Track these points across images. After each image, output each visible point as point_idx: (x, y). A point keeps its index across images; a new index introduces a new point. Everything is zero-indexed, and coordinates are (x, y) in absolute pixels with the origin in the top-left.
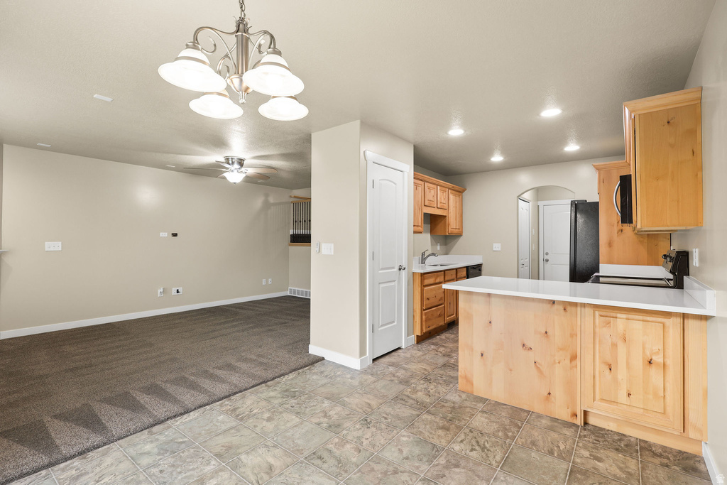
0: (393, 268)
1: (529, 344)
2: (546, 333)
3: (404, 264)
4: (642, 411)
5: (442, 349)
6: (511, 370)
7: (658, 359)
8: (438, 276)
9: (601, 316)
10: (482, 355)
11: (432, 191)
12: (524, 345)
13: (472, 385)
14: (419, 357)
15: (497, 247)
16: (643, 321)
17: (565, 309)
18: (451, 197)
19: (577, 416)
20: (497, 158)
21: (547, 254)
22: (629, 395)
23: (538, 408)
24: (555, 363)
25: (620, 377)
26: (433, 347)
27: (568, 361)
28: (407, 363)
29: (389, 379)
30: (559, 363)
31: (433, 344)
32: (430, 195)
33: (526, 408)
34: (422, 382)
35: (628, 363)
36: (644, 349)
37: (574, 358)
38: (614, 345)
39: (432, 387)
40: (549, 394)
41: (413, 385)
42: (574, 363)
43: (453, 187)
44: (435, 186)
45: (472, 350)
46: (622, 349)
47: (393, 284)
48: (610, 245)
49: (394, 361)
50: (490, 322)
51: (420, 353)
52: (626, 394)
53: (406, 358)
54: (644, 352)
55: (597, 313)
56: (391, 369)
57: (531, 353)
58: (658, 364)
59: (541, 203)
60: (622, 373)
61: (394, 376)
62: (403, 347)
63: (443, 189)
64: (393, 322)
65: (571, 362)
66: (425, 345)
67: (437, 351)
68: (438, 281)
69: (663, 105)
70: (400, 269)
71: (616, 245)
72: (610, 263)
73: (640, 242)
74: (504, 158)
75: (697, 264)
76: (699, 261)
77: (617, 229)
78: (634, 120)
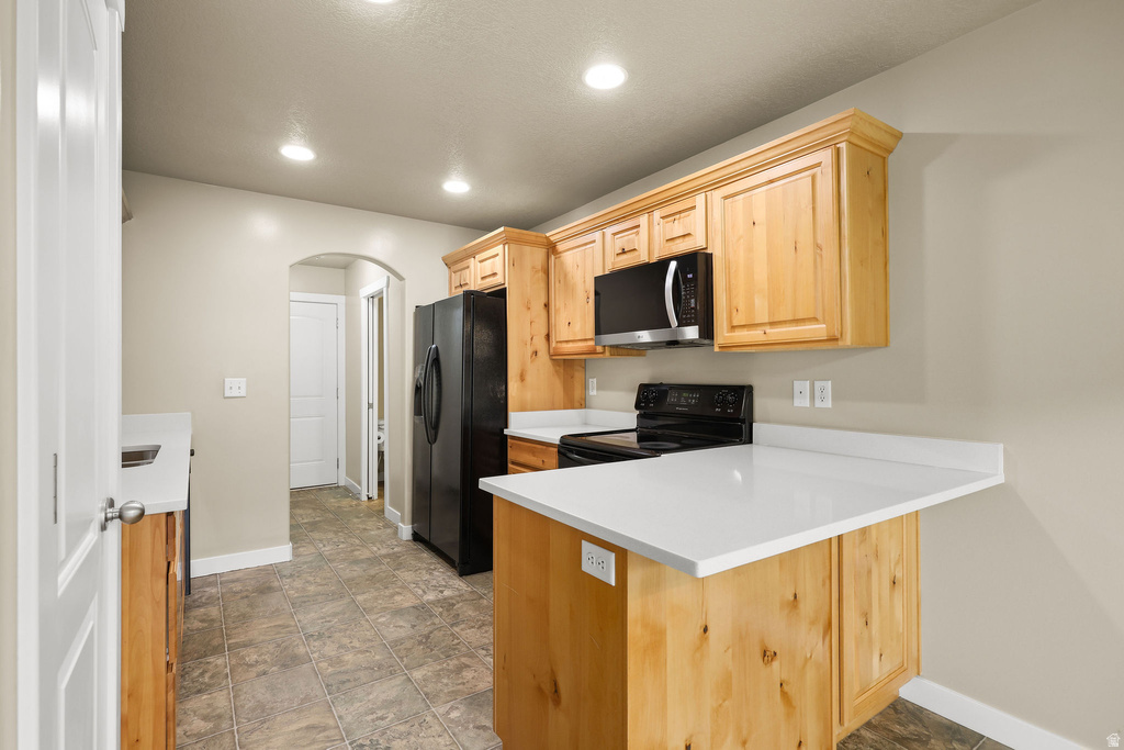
1: (771, 645)
7: (898, 573)
12: (764, 653)
15: (235, 386)
20: (297, 153)
36: (890, 562)
38: (869, 573)
40: (800, 744)
46: (875, 576)
48: (522, 377)
50: (705, 630)
54: (890, 568)
57: (775, 666)
58: (899, 581)
60: (875, 623)
71: (529, 378)
72: (523, 409)
73: (556, 371)
74: (318, 155)
75: (828, 404)
76: (833, 400)
77: (529, 351)
78: (838, 150)
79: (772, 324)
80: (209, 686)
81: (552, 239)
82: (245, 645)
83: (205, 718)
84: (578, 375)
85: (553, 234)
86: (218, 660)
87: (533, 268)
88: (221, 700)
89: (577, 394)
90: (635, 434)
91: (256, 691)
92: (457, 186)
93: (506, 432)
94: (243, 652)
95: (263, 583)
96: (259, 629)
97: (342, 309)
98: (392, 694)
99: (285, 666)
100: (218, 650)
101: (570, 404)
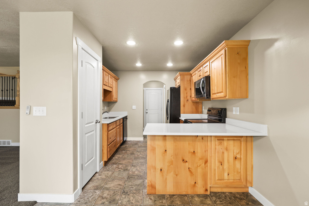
0: (93, 122)
1: (186, 159)
2: (194, 152)
3: (99, 119)
4: (232, 180)
5: (120, 166)
6: (177, 175)
7: (238, 156)
8: (114, 124)
9: (218, 140)
10: (161, 170)
11: (107, 77)
12: (183, 160)
13: (155, 188)
14: (111, 176)
15: (134, 107)
16: (233, 140)
17: (202, 139)
18: (114, 81)
19: (207, 190)
20: (139, 64)
21: (147, 110)
22: (228, 174)
23: (190, 192)
24: (198, 166)
25: (225, 168)
26: (115, 166)
27: (204, 164)
28: (106, 184)
29: (101, 202)
30: (200, 166)
31: (114, 164)
32: (106, 79)
33: (184, 193)
34: (123, 196)
35: (228, 160)
36: (234, 152)
37: (206, 162)
38: (223, 153)
39: (132, 198)
40: (195, 183)
41: (120, 202)
42: (206, 164)
43: (115, 77)
44: (108, 74)
45: (155, 169)
46: (226, 154)
47: (92, 133)
48: (184, 106)
49: (97, 184)
50: (166, 151)
51: (110, 173)
52: (227, 174)
53: (103, 179)
54: (234, 154)
55: (216, 138)
56: (98, 192)
57: (187, 164)
58: (238, 158)
59: (145, 89)
60: (226, 165)
61: (103, 198)
62: (98, 171)
63: (111, 77)
64: (93, 157)
65: (205, 164)
66: (109, 166)
67: (119, 168)
68: (114, 127)
69: (237, 45)
70: (96, 123)
71: (186, 106)
72: (184, 113)
73: (193, 105)
74: (142, 65)
75: (238, 113)
76: (239, 112)
77: (186, 100)
78: (226, 50)
79: (218, 93)
80: (121, 154)
81: (191, 73)
82: (128, 151)
83: (118, 157)
84: (200, 105)
85: (191, 72)
86: (124, 151)
87: (187, 80)
88: (121, 156)
89: (200, 110)
90: (207, 120)
91: (126, 156)
92: (170, 65)
93: (180, 118)
94: (127, 151)
95: (136, 143)
96: (131, 149)
97: (162, 90)
98: (143, 161)
99: (131, 154)
100: (125, 150)
101: (197, 112)
